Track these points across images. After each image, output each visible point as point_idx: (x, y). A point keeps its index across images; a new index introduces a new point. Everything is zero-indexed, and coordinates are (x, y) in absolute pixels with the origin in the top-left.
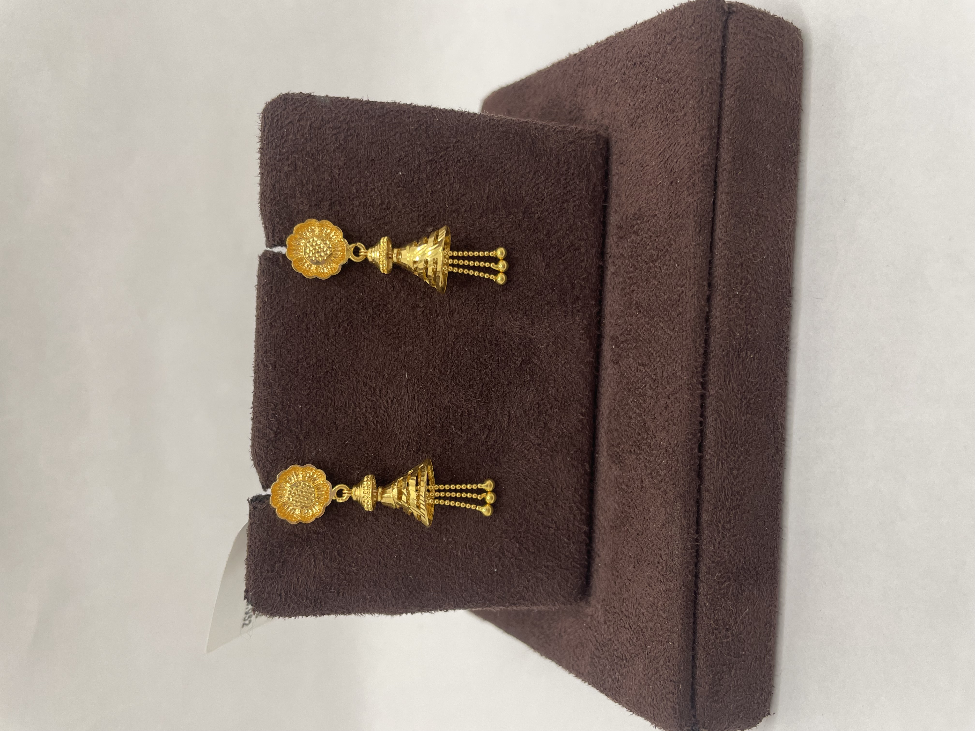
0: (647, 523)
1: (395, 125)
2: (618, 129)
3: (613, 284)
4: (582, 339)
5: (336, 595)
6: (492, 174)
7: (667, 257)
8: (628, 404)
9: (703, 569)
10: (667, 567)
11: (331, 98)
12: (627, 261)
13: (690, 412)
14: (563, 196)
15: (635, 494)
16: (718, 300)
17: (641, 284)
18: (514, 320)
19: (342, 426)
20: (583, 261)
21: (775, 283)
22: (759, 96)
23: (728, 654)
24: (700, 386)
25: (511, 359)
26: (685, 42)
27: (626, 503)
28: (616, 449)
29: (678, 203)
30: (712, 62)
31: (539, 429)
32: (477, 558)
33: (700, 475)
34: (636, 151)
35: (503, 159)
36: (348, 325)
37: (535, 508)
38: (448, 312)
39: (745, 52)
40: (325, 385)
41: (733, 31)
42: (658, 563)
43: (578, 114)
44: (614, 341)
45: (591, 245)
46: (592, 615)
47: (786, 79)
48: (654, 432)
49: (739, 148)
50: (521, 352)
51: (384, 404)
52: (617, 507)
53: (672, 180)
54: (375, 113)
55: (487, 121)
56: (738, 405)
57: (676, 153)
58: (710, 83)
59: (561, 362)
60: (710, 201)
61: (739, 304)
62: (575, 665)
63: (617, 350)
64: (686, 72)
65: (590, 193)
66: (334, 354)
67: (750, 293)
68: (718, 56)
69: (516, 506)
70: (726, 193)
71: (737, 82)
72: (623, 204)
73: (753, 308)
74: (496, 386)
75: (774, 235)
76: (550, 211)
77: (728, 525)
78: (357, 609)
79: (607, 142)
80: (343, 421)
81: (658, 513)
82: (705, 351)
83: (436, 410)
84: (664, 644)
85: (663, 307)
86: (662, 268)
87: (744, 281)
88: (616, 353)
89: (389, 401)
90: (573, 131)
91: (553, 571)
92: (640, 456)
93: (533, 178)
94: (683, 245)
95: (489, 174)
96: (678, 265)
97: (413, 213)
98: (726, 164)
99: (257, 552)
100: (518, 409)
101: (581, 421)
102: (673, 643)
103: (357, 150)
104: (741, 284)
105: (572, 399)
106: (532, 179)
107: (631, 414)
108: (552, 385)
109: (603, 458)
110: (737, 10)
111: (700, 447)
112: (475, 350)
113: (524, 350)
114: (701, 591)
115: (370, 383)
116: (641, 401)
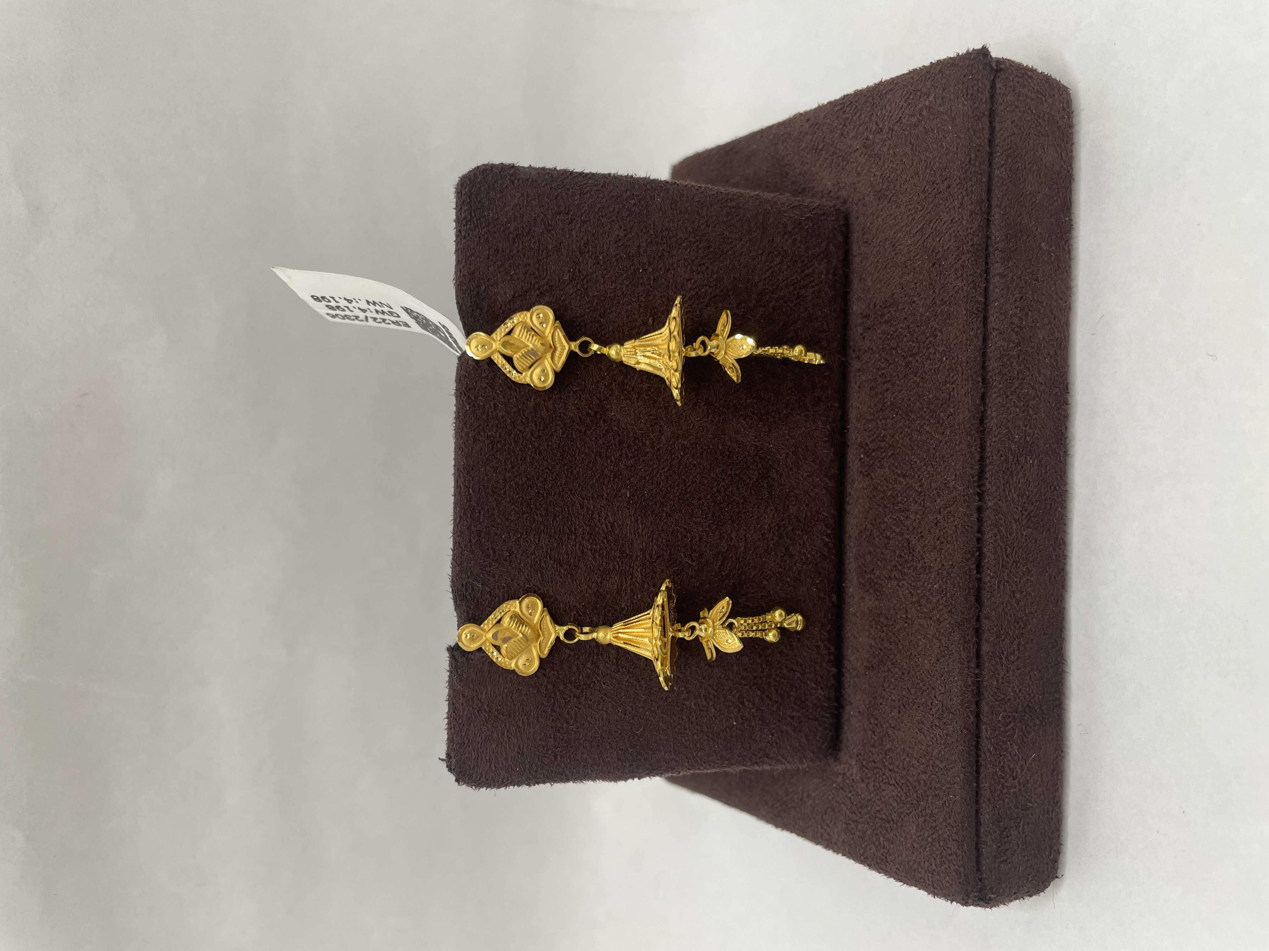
0: (915, 659)
2: (860, 203)
3: (859, 383)
4: (825, 448)
5: (553, 759)
6: (721, 256)
7: (931, 350)
8: (884, 522)
9: (985, 708)
10: (944, 708)
11: (535, 168)
12: (877, 356)
13: (966, 527)
14: (800, 280)
15: (898, 627)
16: (994, 398)
17: (897, 382)
18: (749, 427)
21: (1052, 378)
22: (1031, 165)
23: (1016, 807)
24: (977, 498)
25: (745, 473)
27: (886, 638)
28: (869, 576)
29: (943, 288)
30: (980, 126)
31: (780, 555)
32: (713, 710)
33: (978, 600)
34: (885, 228)
35: (732, 238)
39: (1016, 115)
40: (536, 508)
41: (1002, 91)
42: (932, 704)
43: (805, 185)
44: (862, 450)
45: (833, 337)
47: (1058, 145)
48: (922, 553)
49: (1013, 224)
50: (757, 465)
51: (602, 530)
52: (874, 644)
53: (934, 262)
55: (714, 194)
56: (1019, 518)
57: (939, 230)
59: (802, 476)
60: (981, 286)
61: (1017, 402)
62: (824, 834)
63: (867, 459)
65: (830, 276)
67: (1028, 390)
68: (986, 120)
70: (999, 276)
71: (1008, 150)
72: (869, 289)
74: (730, 506)
75: (1050, 322)
76: (786, 299)
77: (1012, 657)
78: (577, 776)
79: (847, 218)
81: (930, 647)
82: (981, 457)
83: (663, 535)
84: (943, 798)
85: (927, 408)
86: (925, 363)
87: (1021, 376)
88: (865, 463)
89: (609, 527)
90: (811, 205)
91: (800, 722)
92: (905, 583)
93: (767, 261)
94: (952, 336)
95: (717, 256)
96: (947, 359)
97: (633, 304)
98: (998, 243)
100: (755, 532)
101: (826, 544)
102: (954, 796)
104: (1018, 379)
105: (815, 519)
107: (888, 533)
108: (794, 503)
109: (852, 587)
110: (1006, 67)
111: (979, 568)
112: (705, 464)
113: (760, 462)
114: (984, 734)
115: (588, 504)
116: (902, 518)
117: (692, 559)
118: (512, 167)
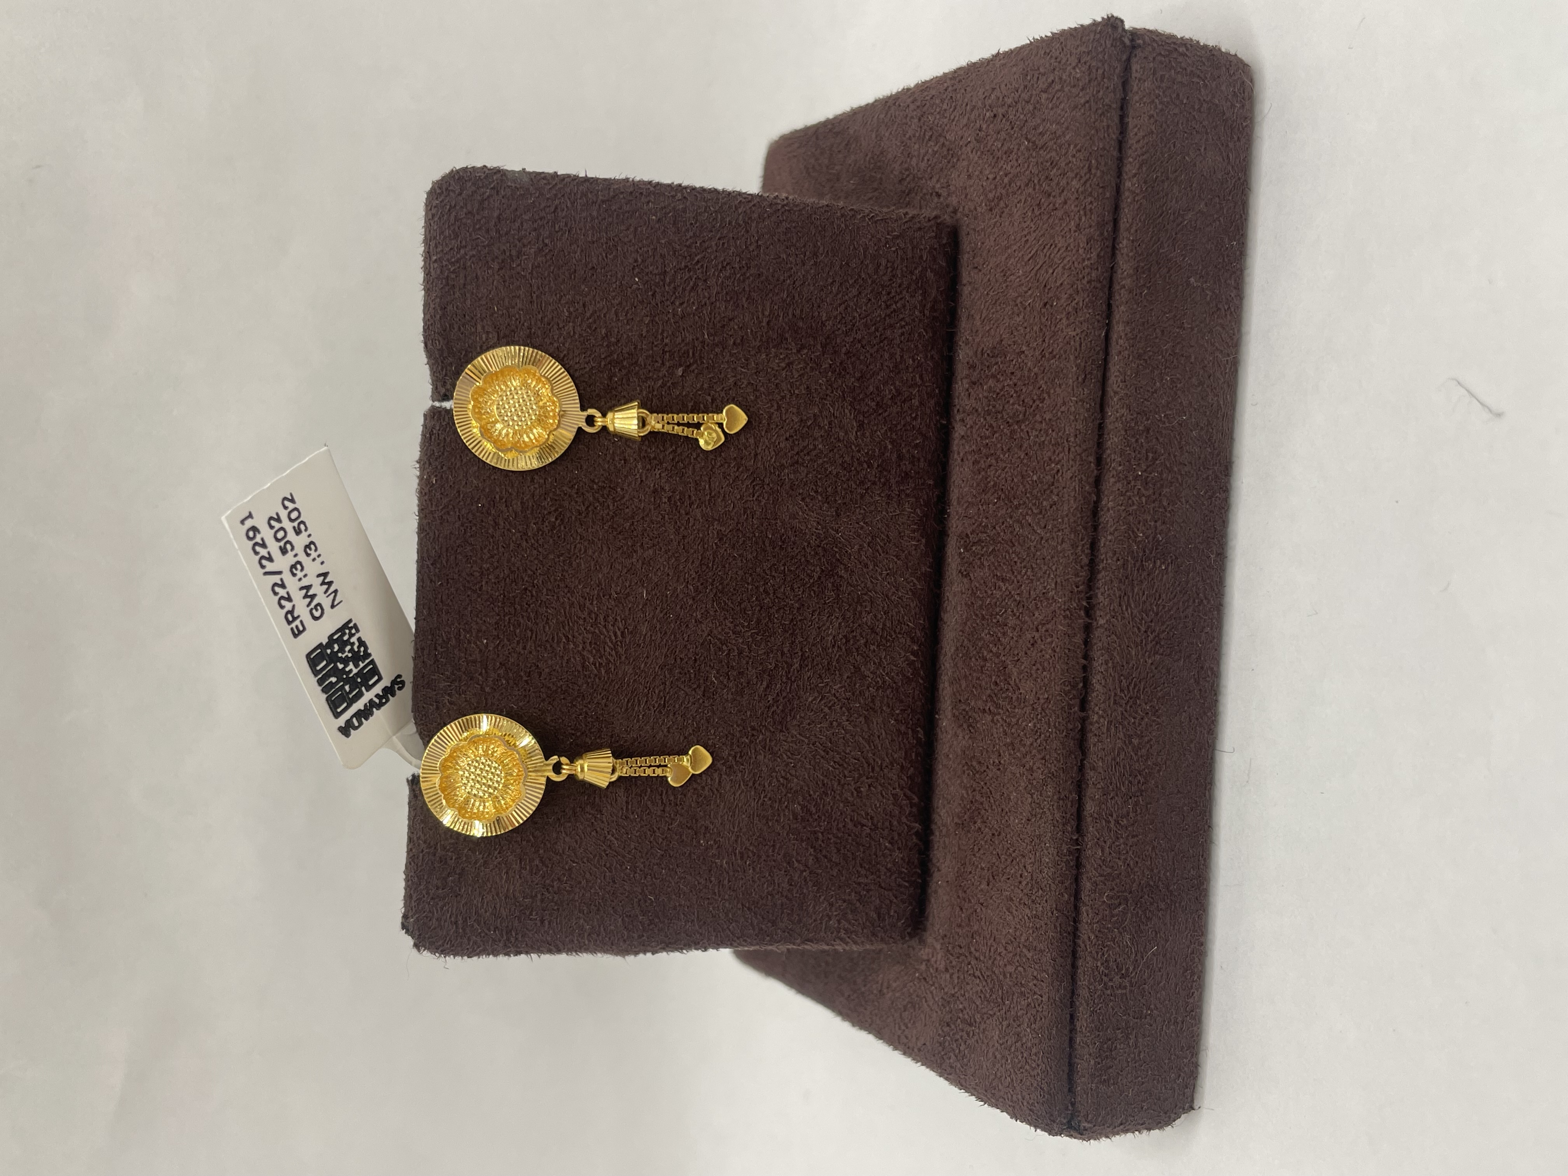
0: (1007, 818)
1: (627, 215)
2: (971, 214)
3: (961, 454)
4: (913, 539)
5: (539, 924)
6: (775, 286)
7: (1038, 418)
8: (981, 639)
9: (1086, 885)
10: (1034, 882)
11: (530, 173)
12: (982, 420)
13: (1067, 651)
14: (885, 318)
15: (990, 775)
16: (1110, 483)
17: (1002, 456)
18: (809, 509)
19: (547, 670)
20: (915, 419)
21: (1203, 456)
22: (1177, 174)
23: (1125, 1013)
24: (1082, 613)
25: (804, 569)
26: (1066, 89)
27: (977, 789)
28: (964, 707)
29: (1054, 336)
30: (1105, 124)
31: (847, 675)
32: (751, 871)
33: (1082, 745)
34: (997, 251)
35: (791, 263)
36: (556, 519)
37: (841, 796)
38: (708, 498)
39: (1156, 107)
40: (522, 609)
41: (1138, 75)
42: (1021, 876)
43: (913, 185)
44: (962, 542)
45: (927, 394)
46: (928, 961)
47: (1223, 145)
48: (1017, 680)
49: (1145, 254)
50: (820, 559)
51: (610, 637)
52: (965, 795)
53: (1046, 300)
54: (597, 195)
55: (768, 205)
56: (1142, 641)
57: (1053, 259)
58: (1101, 156)
59: (881, 574)
60: (1100, 335)
61: (1142, 489)
62: (903, 1037)
63: (967, 555)
64: (1067, 137)
65: (927, 312)
66: (536, 562)
67: (1161, 473)
68: (1115, 114)
69: (812, 792)
70: (1123, 322)
71: (1143, 155)
72: (977, 331)
73: (1165, 495)
74: (782, 611)
76: (864, 343)
77: (1125, 820)
78: (570, 946)
79: (954, 234)
80: (550, 662)
81: (1022, 802)
82: (1091, 561)
83: (690, 646)
85: (1031, 493)
86: (1030, 433)
87: (1151, 455)
88: (965, 560)
89: (619, 633)
90: (901, 219)
91: (868, 891)
92: (998, 717)
93: (838, 292)
94: (1060, 401)
95: (771, 287)
96: (1053, 431)
97: (655, 349)
98: (1125, 278)
99: (421, 858)
100: (814, 645)
101: (911, 664)
102: (1041, 995)
103: (569, 253)
104: (1147, 459)
105: (897, 631)
106: (837, 294)
107: (985, 654)
108: (867, 609)
109: (946, 722)
110: (1144, 42)
111: (1084, 704)
112: (750, 556)
113: (823, 556)
114: (1084, 918)
115: (590, 606)
116: (999, 635)
117: (729, 679)
118: (498, 171)
